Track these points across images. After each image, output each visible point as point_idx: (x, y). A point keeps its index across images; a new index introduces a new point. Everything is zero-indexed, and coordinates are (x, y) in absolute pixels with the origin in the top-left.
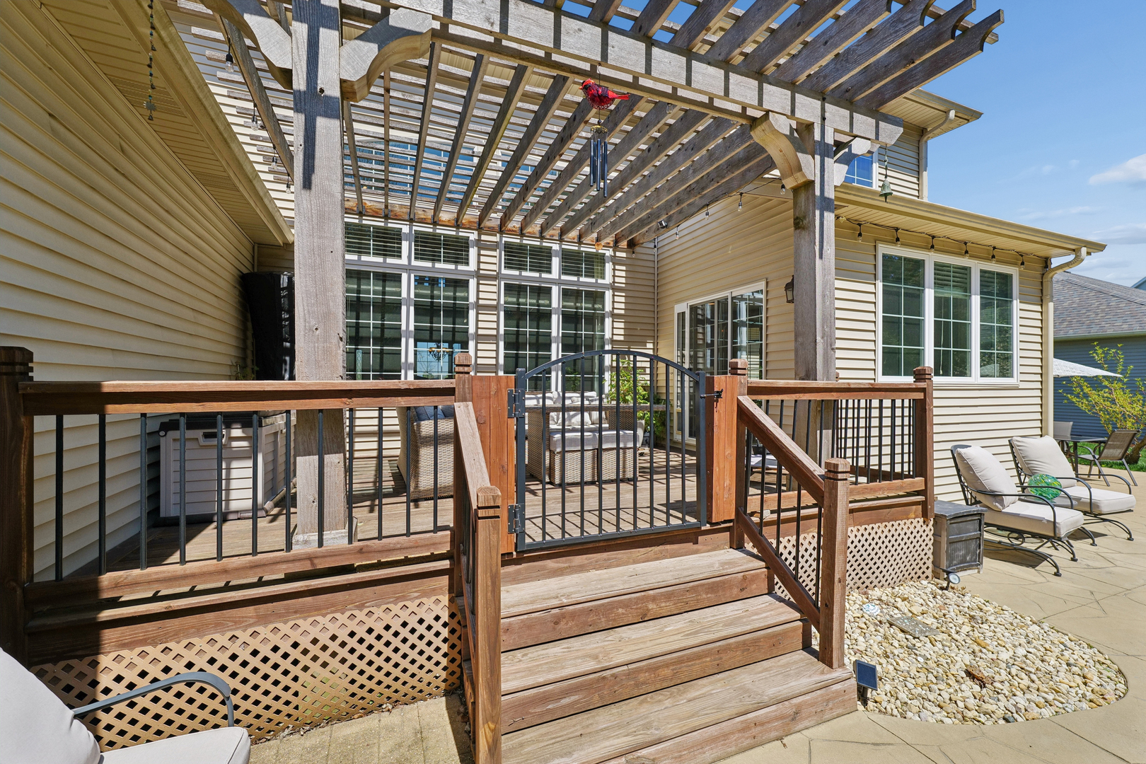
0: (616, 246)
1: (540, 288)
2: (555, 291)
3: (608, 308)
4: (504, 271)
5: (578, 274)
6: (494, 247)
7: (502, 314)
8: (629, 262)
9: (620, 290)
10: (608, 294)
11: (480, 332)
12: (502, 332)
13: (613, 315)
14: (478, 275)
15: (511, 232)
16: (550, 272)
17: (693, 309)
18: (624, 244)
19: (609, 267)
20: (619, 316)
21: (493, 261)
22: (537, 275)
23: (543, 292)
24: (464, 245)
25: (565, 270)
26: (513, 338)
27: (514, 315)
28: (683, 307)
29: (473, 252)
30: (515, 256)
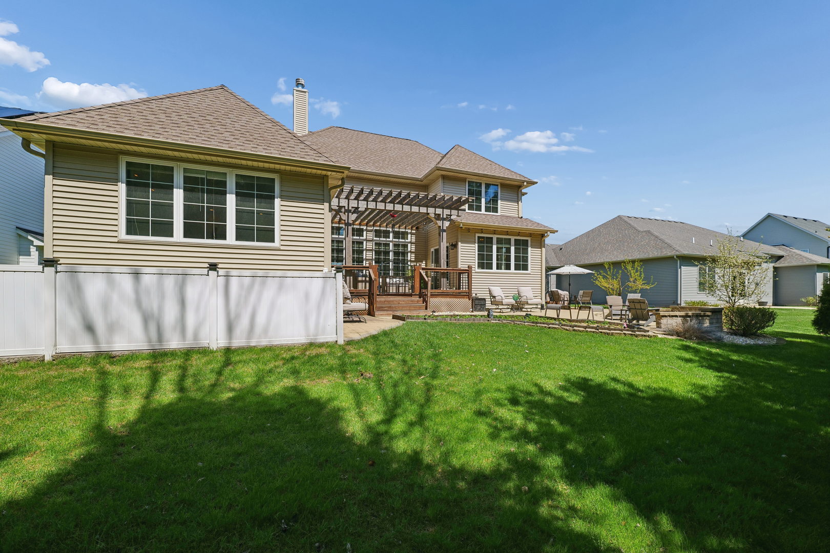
0: (412, 229)
1: (386, 243)
2: (391, 244)
3: (409, 250)
4: (374, 239)
5: (399, 238)
6: (371, 231)
7: (374, 252)
8: (416, 234)
9: (413, 243)
10: (409, 245)
11: (367, 258)
12: (374, 258)
13: (411, 252)
14: (366, 240)
15: (377, 226)
16: (389, 238)
17: (435, 250)
18: (415, 228)
19: (409, 236)
20: (413, 252)
21: (371, 236)
22: (385, 239)
23: (387, 245)
24: (362, 230)
25: (394, 237)
26: (377, 260)
27: (378, 253)
28: (432, 250)
29: (365, 233)
30: (378, 233)
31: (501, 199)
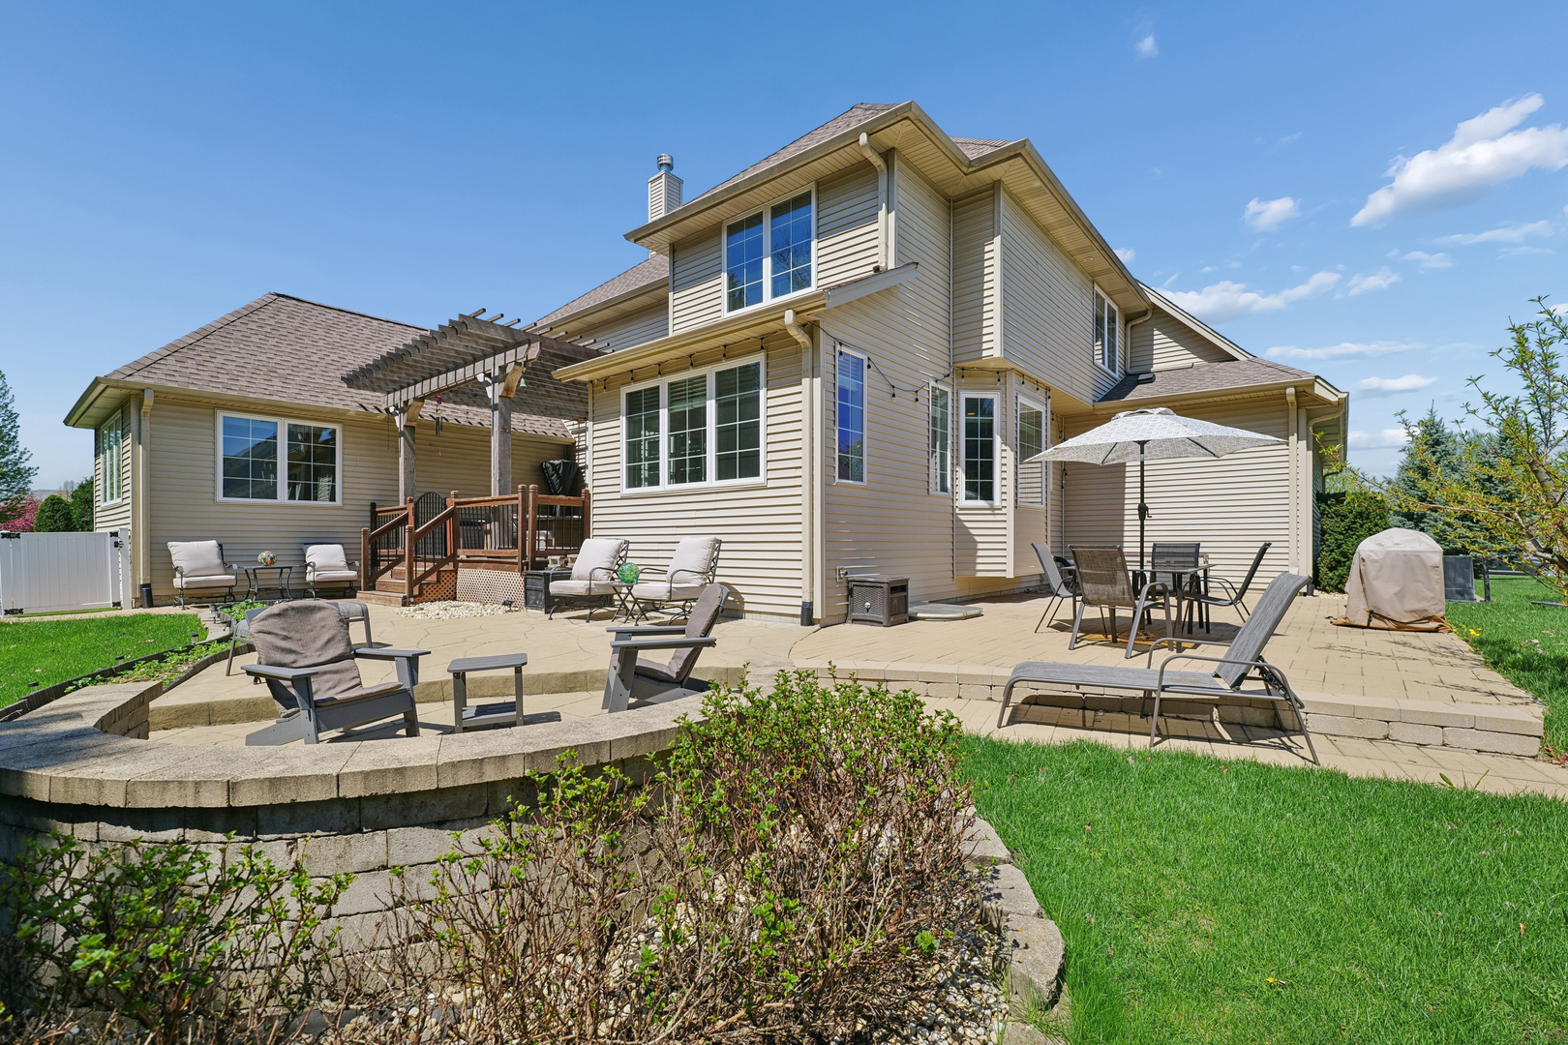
31: (818, 236)
